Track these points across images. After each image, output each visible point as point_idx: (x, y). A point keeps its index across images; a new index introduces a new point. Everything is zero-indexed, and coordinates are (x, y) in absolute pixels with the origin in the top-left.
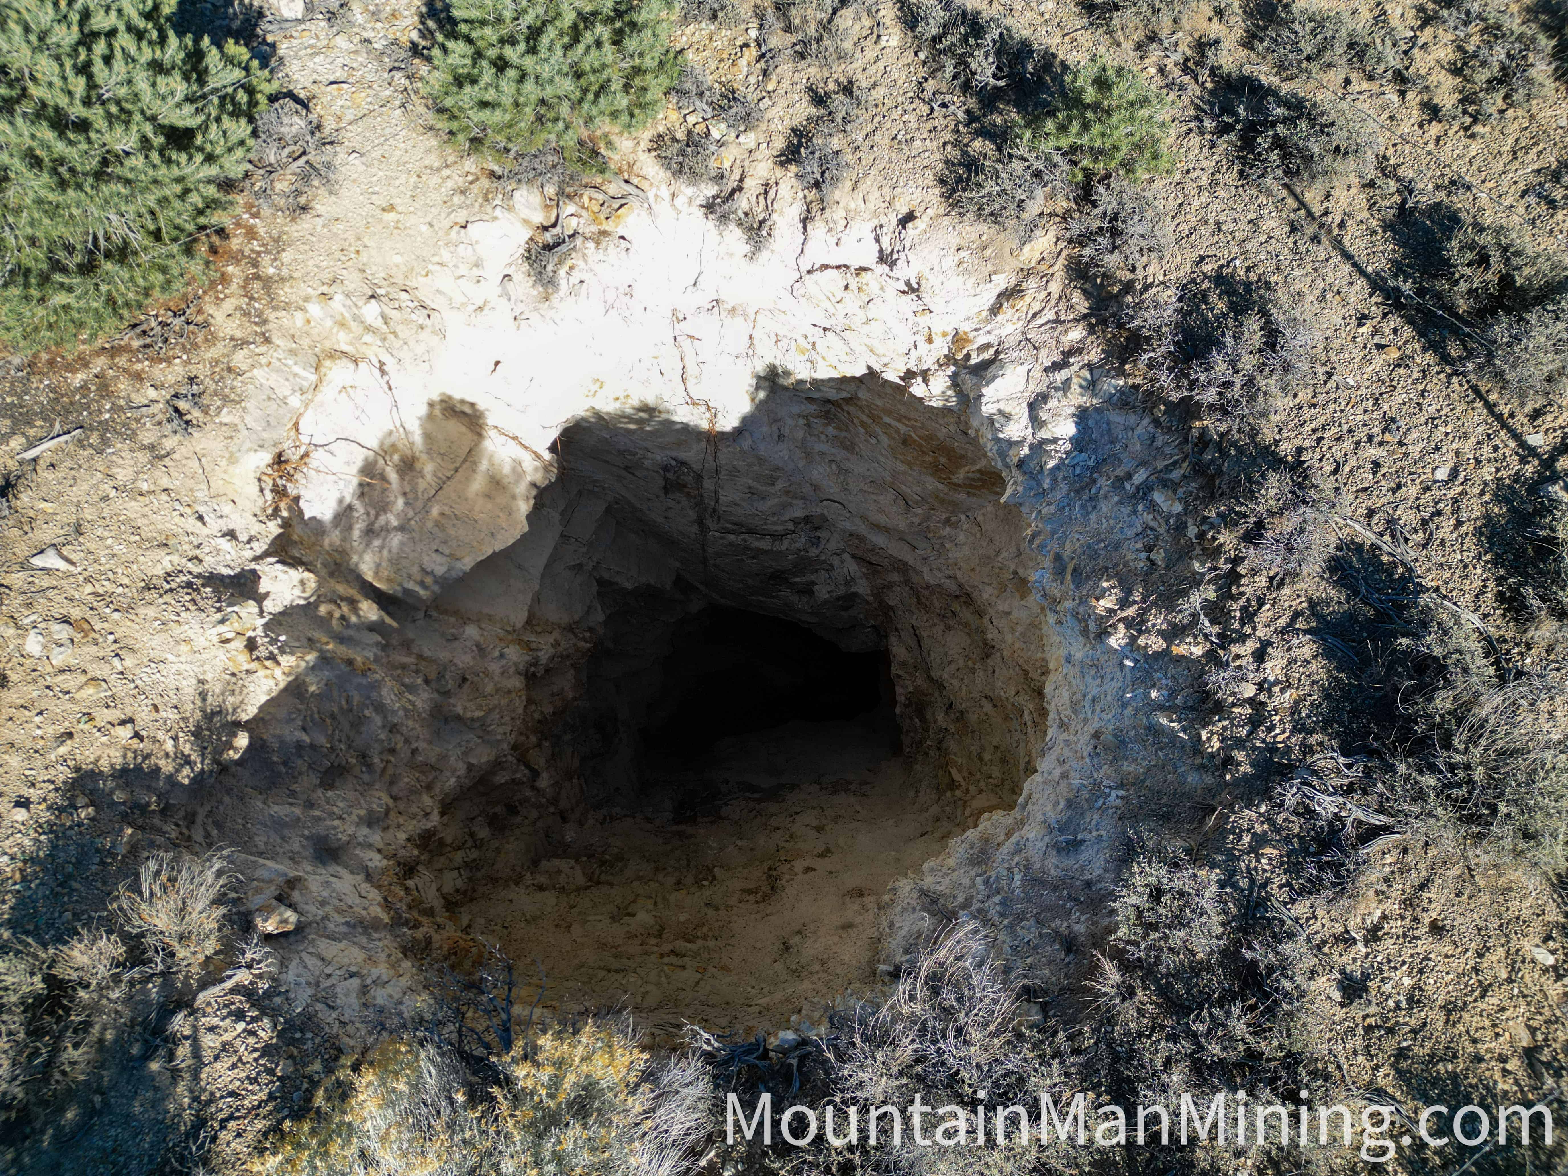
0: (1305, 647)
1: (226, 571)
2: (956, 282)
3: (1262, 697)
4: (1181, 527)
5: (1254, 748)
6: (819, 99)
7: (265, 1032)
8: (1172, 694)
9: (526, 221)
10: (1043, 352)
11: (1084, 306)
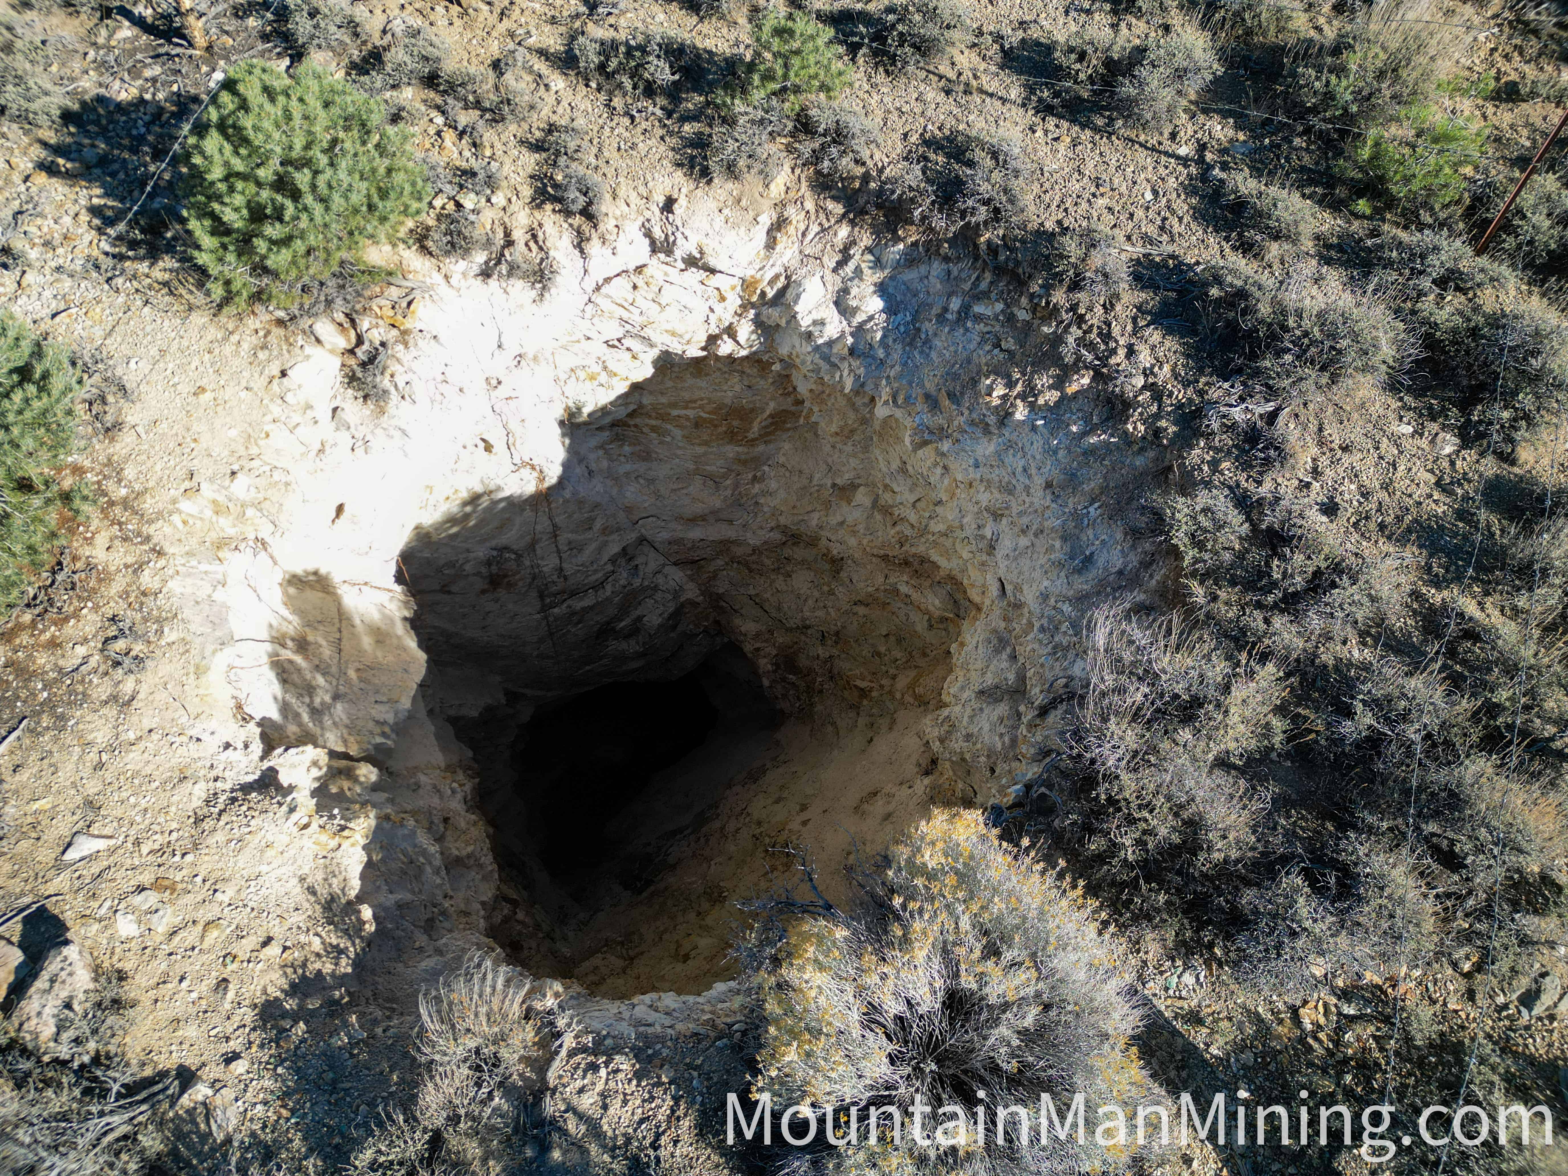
0: (1155, 336)
1: (250, 778)
2: (730, 236)
3: (1150, 380)
4: (1011, 319)
5: (1169, 414)
6: (537, 147)
7: (625, 1064)
8: (1087, 419)
10: (825, 259)
11: (838, 209)
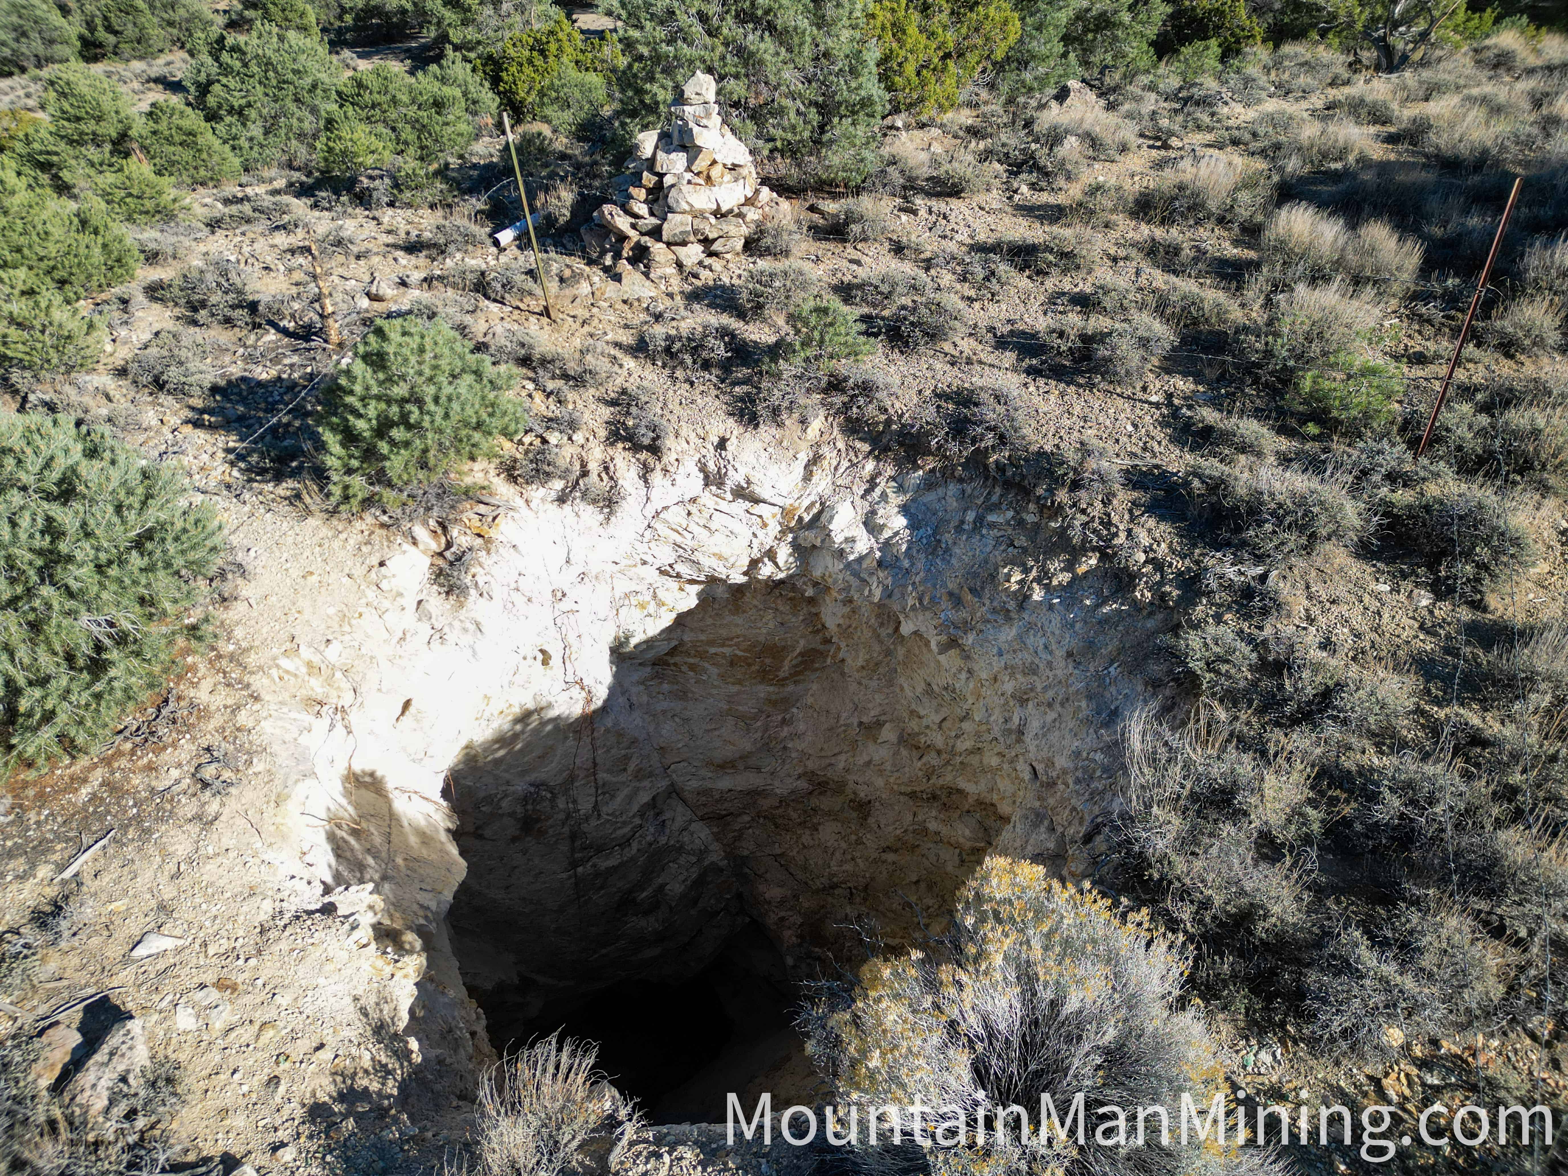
0: (1149, 521)
1: (313, 906)
2: (773, 470)
3: (1151, 555)
4: (1021, 523)
5: (1171, 581)
6: (613, 403)
7: (689, 1153)
8: (1099, 594)
9: (424, 552)
10: (855, 488)
11: (866, 447)
